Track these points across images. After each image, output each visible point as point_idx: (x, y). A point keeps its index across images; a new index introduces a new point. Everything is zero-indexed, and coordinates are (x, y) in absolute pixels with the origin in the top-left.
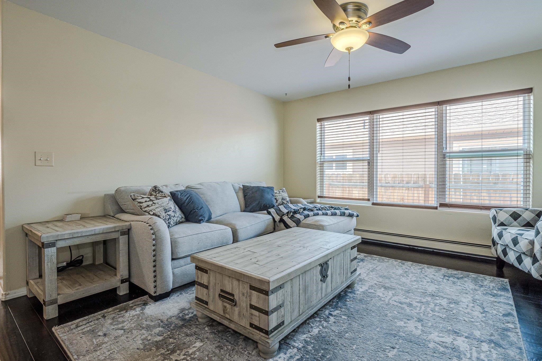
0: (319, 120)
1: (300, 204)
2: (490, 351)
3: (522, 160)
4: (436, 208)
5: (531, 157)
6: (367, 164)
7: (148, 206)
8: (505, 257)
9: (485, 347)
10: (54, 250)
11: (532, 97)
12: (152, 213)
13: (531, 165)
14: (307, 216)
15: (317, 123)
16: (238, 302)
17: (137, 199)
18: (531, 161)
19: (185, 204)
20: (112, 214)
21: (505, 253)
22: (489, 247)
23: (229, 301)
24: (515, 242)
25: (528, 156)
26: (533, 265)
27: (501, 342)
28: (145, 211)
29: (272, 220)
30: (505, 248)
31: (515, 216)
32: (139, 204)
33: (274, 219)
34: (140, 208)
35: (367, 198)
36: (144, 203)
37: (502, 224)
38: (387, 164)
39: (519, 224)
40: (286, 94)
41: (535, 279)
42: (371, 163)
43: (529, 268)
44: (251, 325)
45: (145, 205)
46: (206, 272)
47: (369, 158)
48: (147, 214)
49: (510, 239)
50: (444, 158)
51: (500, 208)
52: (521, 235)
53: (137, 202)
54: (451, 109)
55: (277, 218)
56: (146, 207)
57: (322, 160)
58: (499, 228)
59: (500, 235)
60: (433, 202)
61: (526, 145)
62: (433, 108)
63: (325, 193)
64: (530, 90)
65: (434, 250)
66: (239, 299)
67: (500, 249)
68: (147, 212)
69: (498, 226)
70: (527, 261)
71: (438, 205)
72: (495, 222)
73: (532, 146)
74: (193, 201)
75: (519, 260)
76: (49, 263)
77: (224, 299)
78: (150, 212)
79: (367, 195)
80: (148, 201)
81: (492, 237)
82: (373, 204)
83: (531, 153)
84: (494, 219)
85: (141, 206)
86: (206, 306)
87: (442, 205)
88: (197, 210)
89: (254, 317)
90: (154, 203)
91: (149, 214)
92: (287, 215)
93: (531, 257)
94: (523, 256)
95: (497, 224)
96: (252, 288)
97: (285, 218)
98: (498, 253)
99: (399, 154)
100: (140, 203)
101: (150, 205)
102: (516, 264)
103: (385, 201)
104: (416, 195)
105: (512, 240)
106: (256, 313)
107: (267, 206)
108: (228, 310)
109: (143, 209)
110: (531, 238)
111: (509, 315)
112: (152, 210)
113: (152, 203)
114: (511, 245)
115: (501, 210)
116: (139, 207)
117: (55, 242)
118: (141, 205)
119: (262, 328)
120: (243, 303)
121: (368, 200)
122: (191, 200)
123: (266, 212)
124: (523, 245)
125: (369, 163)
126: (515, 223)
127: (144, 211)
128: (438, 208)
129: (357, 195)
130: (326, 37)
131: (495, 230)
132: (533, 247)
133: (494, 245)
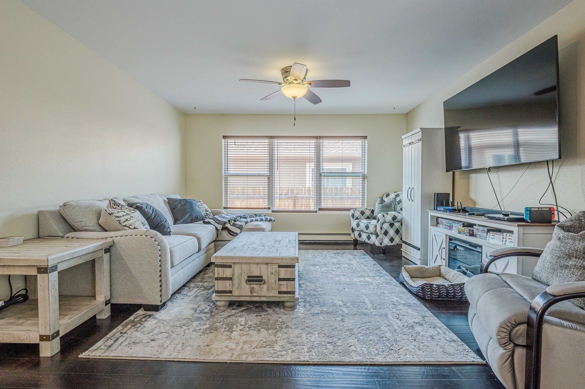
0: (224, 137)
1: (217, 216)
2: (380, 279)
3: (361, 180)
4: (316, 212)
5: (365, 177)
6: (267, 179)
7: (127, 220)
8: (360, 237)
9: (377, 278)
10: (56, 273)
11: (366, 142)
12: (132, 227)
13: (366, 182)
14: (246, 223)
15: (223, 139)
16: (266, 281)
17: (113, 213)
18: (366, 180)
19: (152, 217)
20: (61, 234)
21: (360, 235)
22: (350, 234)
23: (256, 283)
24: (367, 227)
25: (364, 177)
26: (376, 239)
27: (381, 275)
28: (125, 226)
29: (215, 229)
30: (360, 233)
31: (363, 213)
32: (117, 219)
33: (216, 228)
34: (119, 223)
35: (267, 207)
36: (122, 218)
37: (357, 219)
38: (284, 179)
39: (364, 217)
40: (195, 108)
41: (378, 246)
42: (270, 178)
43: (374, 241)
44: (280, 293)
45: (123, 219)
46: (230, 266)
47: (268, 174)
48: (128, 228)
49: (364, 226)
50: (321, 176)
51: (355, 209)
52: (370, 223)
53: (115, 216)
54: (326, 143)
55: (220, 227)
56: (125, 221)
57: (226, 174)
58: (356, 221)
59: (358, 225)
60: (312, 208)
61: (363, 170)
62: (313, 140)
63: (228, 205)
64: (365, 137)
65: (316, 242)
66: (268, 277)
67: (356, 233)
68: (127, 227)
69: (355, 220)
70: (373, 237)
71: (318, 210)
72: (353, 218)
73: (366, 171)
74: (158, 214)
75: (369, 238)
76: (53, 290)
77: (251, 283)
78: (131, 226)
79: (267, 205)
80: (126, 215)
81: (352, 227)
82: (273, 211)
83: (365, 175)
84: (353, 216)
85: (120, 221)
86: (231, 294)
87: (320, 209)
88: (164, 222)
89: (282, 287)
90: (131, 217)
91: (130, 228)
92: (230, 223)
93: (375, 234)
94: (370, 235)
95: (354, 219)
96: (280, 266)
97: (228, 225)
98: (356, 236)
99: (292, 172)
100: (118, 217)
101: (128, 220)
102: (367, 241)
103: (282, 208)
104: (287, 203)
105: (365, 226)
106: (285, 283)
107: (198, 217)
108: (256, 289)
109: (122, 224)
110: (375, 224)
111: (375, 265)
112: (132, 224)
113: (130, 217)
114: (365, 230)
115: (356, 210)
116: (117, 222)
117: (57, 265)
118: (119, 219)
119: (289, 291)
120: (272, 280)
121: (269, 208)
122: (157, 213)
123: (202, 222)
124: (371, 229)
125: (269, 178)
126: (362, 217)
127: (123, 226)
128: (318, 212)
129: (239, 205)
130: (279, 84)
131: (354, 223)
132: (376, 229)
133: (353, 232)
